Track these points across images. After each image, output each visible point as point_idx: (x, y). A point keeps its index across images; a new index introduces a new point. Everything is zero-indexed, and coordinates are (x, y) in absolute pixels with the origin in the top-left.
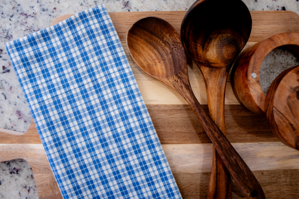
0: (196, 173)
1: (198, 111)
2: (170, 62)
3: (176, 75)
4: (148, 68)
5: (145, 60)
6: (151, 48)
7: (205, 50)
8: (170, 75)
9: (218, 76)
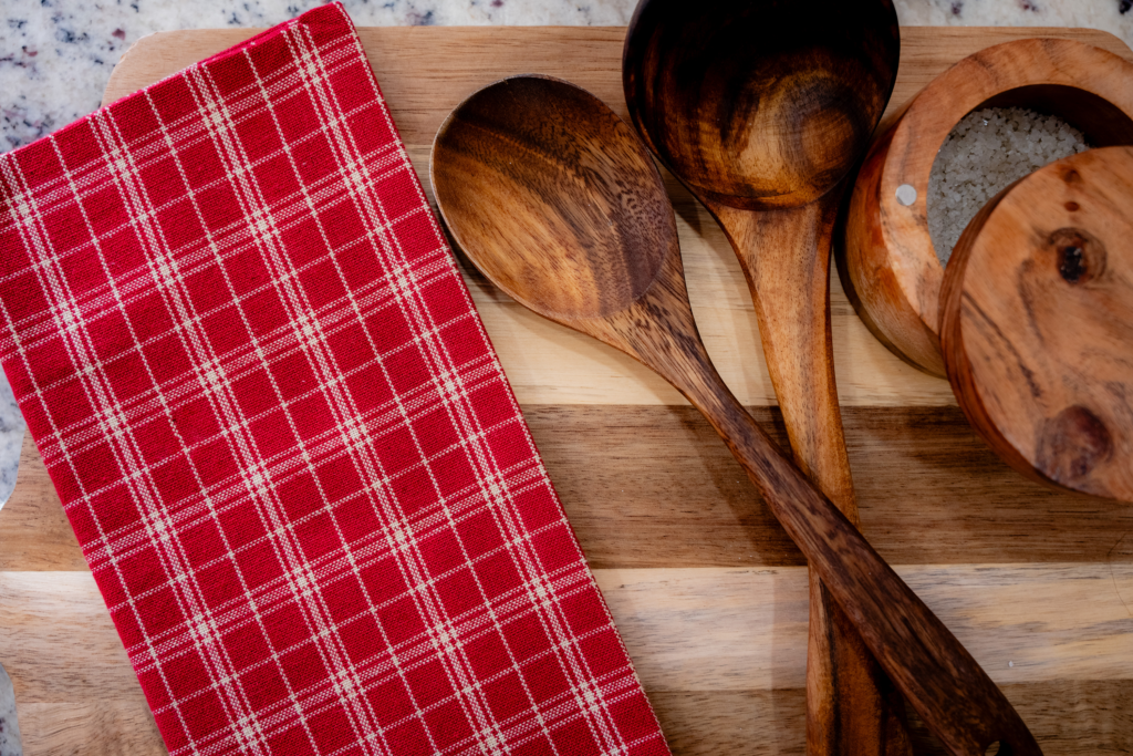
1: (737, 436)
2: (613, 250)
3: (642, 302)
4: (527, 283)
5: (513, 252)
6: (533, 202)
7: (731, 143)
8: (615, 303)
9: (792, 241)
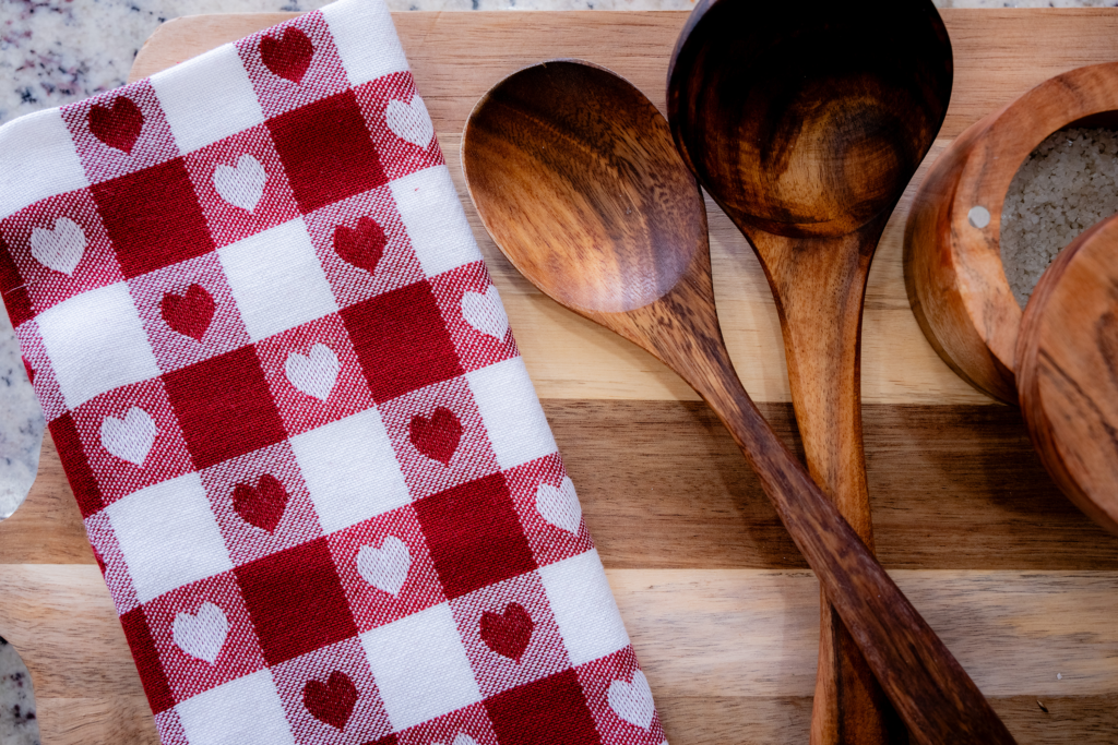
0: (749, 699)
1: (753, 444)
2: (641, 244)
3: (666, 299)
4: (551, 271)
5: (540, 239)
6: (564, 189)
8: (639, 299)
